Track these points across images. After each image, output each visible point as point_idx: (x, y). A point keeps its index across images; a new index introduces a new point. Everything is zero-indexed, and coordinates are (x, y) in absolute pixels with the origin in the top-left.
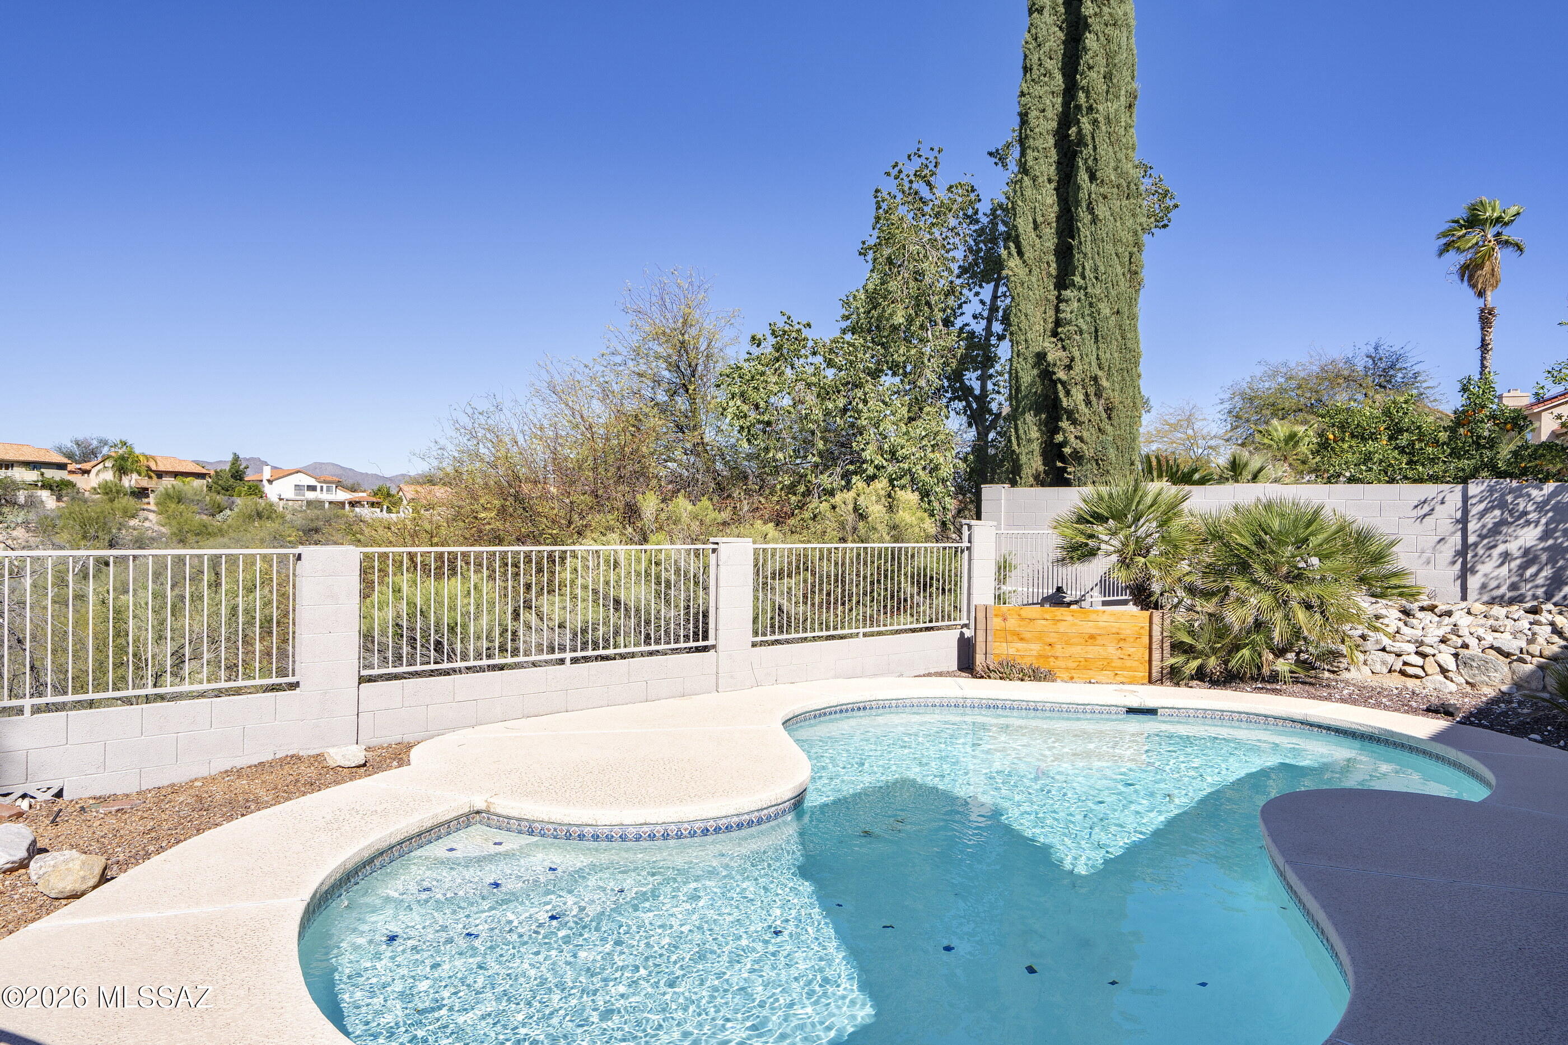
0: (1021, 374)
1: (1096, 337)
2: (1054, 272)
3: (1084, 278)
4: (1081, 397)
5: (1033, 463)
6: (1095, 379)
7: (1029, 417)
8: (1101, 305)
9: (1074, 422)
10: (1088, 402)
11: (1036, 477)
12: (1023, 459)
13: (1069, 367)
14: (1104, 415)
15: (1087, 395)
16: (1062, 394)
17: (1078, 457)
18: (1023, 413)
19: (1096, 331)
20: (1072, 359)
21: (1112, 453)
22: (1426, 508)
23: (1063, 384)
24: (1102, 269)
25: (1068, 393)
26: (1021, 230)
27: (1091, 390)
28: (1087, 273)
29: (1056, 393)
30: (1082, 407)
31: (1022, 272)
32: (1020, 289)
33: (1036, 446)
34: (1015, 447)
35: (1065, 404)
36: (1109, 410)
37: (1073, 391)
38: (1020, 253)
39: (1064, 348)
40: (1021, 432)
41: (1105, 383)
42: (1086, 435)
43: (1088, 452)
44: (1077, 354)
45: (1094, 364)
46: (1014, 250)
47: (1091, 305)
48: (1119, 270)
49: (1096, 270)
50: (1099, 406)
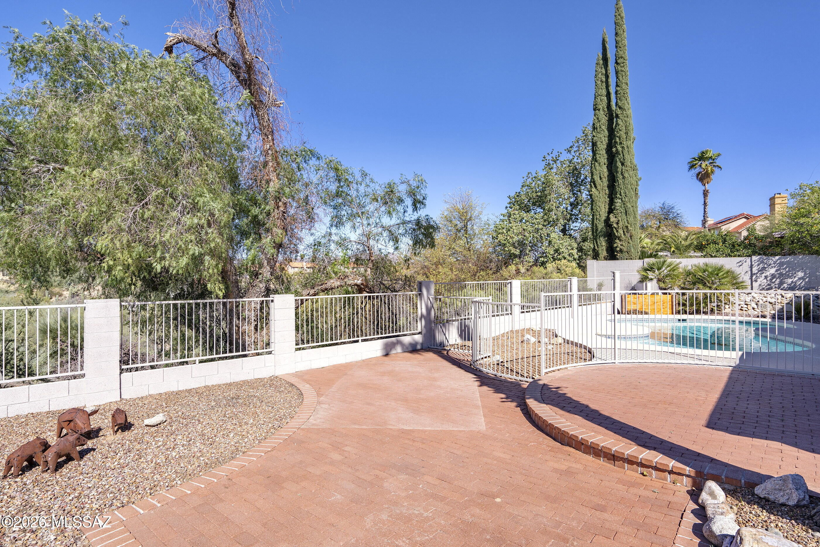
0: (598, 225)
1: (626, 215)
2: (608, 193)
3: (621, 195)
4: (622, 233)
5: (603, 253)
6: (627, 227)
7: (602, 239)
8: (628, 204)
9: (620, 240)
10: (625, 234)
11: (604, 258)
12: (600, 252)
13: (617, 223)
14: (630, 238)
15: (624, 232)
16: (615, 232)
17: (621, 251)
18: (600, 237)
19: (626, 212)
20: (619, 221)
21: (632, 250)
22: (740, 263)
23: (616, 228)
24: (627, 193)
25: (617, 231)
26: (596, 179)
27: (625, 230)
28: (622, 194)
29: (613, 230)
30: (622, 235)
31: (597, 193)
32: (596, 198)
33: (604, 248)
34: (596, 248)
35: (616, 235)
36: (631, 236)
37: (619, 231)
38: (596, 187)
39: (616, 217)
40: (599, 243)
41: (630, 228)
42: (624, 244)
43: (625, 249)
44: (620, 219)
45: (626, 222)
46: (593, 186)
47: (624, 204)
48: (633, 193)
49: (626, 193)
50: (628, 235)
